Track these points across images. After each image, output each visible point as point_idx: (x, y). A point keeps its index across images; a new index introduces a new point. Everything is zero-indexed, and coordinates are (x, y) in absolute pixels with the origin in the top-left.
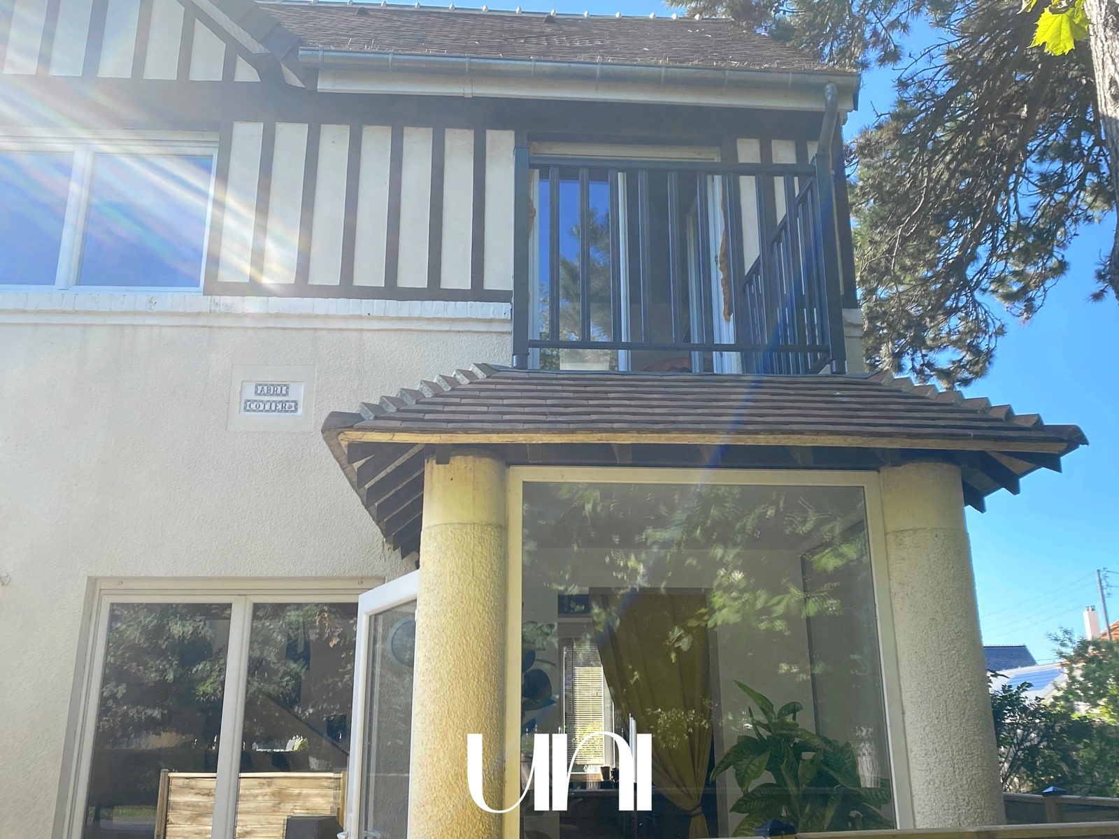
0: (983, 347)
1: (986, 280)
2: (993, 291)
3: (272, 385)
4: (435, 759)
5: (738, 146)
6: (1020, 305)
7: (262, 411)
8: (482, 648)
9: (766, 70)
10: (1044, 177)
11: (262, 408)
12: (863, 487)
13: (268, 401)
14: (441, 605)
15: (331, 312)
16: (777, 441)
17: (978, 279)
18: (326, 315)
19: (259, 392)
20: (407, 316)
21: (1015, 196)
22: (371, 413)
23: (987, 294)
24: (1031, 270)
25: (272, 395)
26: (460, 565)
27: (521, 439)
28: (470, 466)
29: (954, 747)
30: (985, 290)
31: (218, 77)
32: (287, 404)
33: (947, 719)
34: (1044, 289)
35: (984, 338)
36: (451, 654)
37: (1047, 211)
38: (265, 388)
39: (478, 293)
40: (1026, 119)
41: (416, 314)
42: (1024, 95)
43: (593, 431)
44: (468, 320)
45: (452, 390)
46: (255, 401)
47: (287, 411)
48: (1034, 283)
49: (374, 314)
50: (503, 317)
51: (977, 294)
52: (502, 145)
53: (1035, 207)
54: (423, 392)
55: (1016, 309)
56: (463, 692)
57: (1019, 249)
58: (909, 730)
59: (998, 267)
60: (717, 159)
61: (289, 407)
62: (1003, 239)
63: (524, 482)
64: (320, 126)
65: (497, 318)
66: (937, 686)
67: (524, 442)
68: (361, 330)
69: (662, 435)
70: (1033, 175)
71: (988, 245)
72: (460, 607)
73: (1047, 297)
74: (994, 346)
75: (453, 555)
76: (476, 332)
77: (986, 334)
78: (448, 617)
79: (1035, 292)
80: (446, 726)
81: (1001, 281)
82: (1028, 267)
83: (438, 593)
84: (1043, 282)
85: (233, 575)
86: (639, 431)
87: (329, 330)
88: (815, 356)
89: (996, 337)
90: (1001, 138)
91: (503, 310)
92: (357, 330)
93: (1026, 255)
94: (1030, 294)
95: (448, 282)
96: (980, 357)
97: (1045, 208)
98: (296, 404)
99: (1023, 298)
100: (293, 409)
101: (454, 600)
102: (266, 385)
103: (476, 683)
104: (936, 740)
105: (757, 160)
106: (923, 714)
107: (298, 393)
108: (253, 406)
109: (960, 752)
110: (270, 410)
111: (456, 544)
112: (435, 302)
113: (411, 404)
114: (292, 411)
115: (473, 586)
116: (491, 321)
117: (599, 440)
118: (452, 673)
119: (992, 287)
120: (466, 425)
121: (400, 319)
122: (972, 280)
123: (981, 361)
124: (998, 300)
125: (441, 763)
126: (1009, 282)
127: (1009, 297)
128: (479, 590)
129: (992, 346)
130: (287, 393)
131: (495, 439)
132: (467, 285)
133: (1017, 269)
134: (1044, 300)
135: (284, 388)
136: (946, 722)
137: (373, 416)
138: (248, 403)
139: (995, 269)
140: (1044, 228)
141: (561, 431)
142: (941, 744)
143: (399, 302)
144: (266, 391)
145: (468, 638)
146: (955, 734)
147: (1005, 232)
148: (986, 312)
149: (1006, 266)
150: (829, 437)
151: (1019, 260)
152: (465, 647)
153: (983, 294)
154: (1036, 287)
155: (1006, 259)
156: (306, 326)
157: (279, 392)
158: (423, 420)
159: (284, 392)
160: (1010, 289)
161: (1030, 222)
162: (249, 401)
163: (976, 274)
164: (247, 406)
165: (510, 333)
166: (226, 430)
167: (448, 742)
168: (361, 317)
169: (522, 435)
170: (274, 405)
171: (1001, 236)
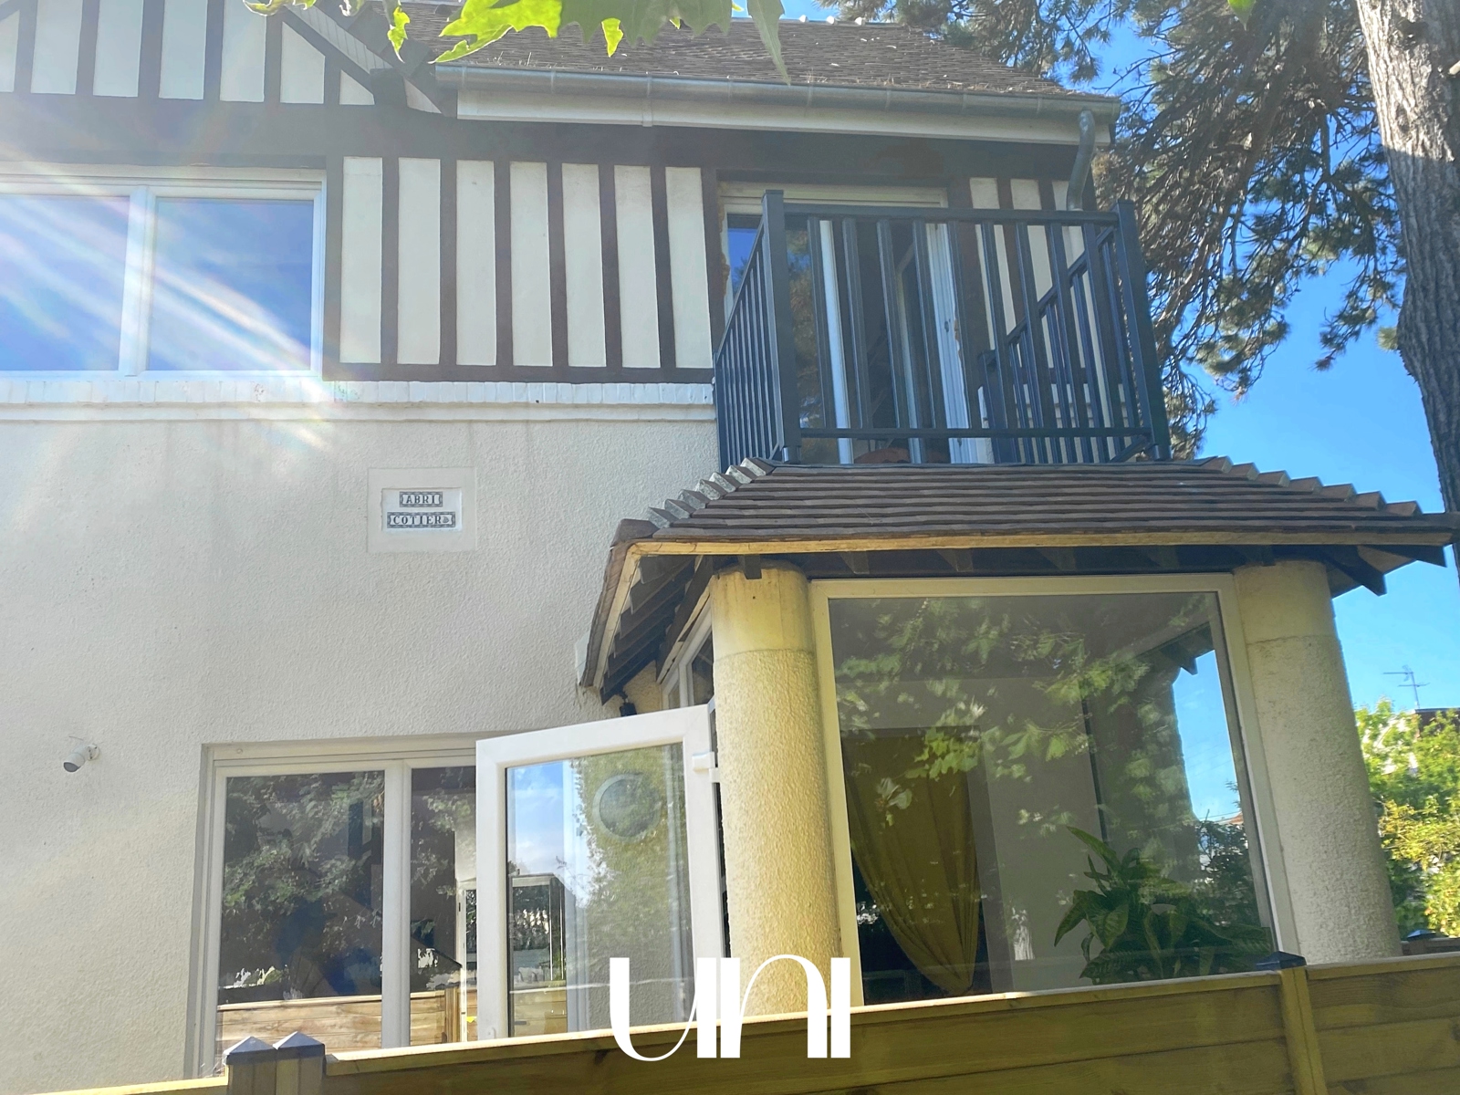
0: (1190, 428)
1: (1193, 348)
2: (1201, 361)
3: (421, 493)
4: (767, 930)
5: (972, 186)
6: (1234, 378)
7: (410, 526)
8: (808, 796)
9: (1011, 95)
10: (1260, 220)
11: (410, 522)
12: (1216, 592)
13: (418, 514)
14: (756, 747)
15: (491, 399)
16: (1136, 541)
17: (1184, 345)
18: (484, 403)
19: (404, 502)
20: (585, 402)
21: (1233, 244)
22: (665, 521)
23: (1194, 363)
24: (1245, 335)
25: (421, 506)
26: (775, 699)
27: (843, 546)
28: (774, 581)
29: (1347, 883)
30: (1191, 359)
31: (319, 99)
32: (442, 516)
33: (1338, 853)
34: (1262, 356)
35: (1191, 417)
36: (775, 804)
37: (1264, 261)
38: (413, 497)
39: (669, 371)
40: (1249, 152)
41: (596, 401)
42: (1247, 120)
43: (929, 534)
44: (661, 406)
45: (737, 490)
46: (401, 514)
47: (442, 526)
48: (1250, 349)
49: (544, 400)
50: (704, 402)
51: (1183, 365)
52: (686, 186)
53: (1251, 257)
54: (705, 493)
55: (1228, 382)
56: (794, 849)
57: (1231, 308)
58: (1290, 868)
59: (1208, 330)
60: (943, 204)
61: (444, 521)
62: (1213, 297)
63: (829, 599)
64: (456, 163)
65: (696, 403)
66: (1323, 816)
67: (846, 550)
68: (527, 422)
69: (1006, 537)
70: (1247, 218)
71: (1197, 303)
72: (780, 748)
73: (1265, 366)
74: (1203, 427)
75: (765, 688)
76: (669, 421)
77: (1193, 413)
78: (767, 762)
79: (1251, 361)
80: (777, 889)
81: (1210, 347)
82: (1241, 332)
83: (751, 732)
84: (1260, 348)
85: (390, 734)
86: (983, 533)
87: (487, 422)
88: (1122, 442)
89: (1206, 416)
90: (1215, 173)
91: (702, 393)
92: (522, 421)
93: (1240, 316)
94: (1247, 363)
95: (632, 359)
96: (1186, 441)
97: (1261, 258)
98: (454, 516)
99: (1237, 368)
100: (450, 523)
101: (772, 740)
102: (413, 493)
103: (806, 838)
104: (1326, 878)
105: (1038, 207)
106: (1308, 848)
107: (454, 502)
108: (399, 520)
109: (1355, 889)
110: (421, 525)
111: (768, 674)
112: (618, 384)
113: (700, 507)
114: (448, 526)
115: (792, 724)
116: (689, 407)
117: (933, 545)
118: (779, 826)
119: (1199, 356)
120: (780, 531)
121: (577, 406)
122: (1176, 347)
123: (1188, 447)
124: (1208, 371)
125: (776, 934)
126: (1219, 350)
127: (1222, 368)
128: (799, 728)
129: (1201, 427)
130: (441, 502)
131: (814, 547)
132: (655, 363)
133: (1230, 333)
134: (1261, 370)
135: (437, 497)
136: (1336, 855)
137: (668, 523)
138: (392, 517)
139: (1203, 333)
140: (1260, 284)
141: (894, 536)
142: (1333, 881)
143: (574, 385)
144: (413, 502)
145: (793, 785)
146: (1348, 869)
147: (1216, 287)
148: (1193, 386)
149: (1216, 329)
150: (1196, 534)
151: (1232, 323)
152: (790, 796)
153: (1190, 364)
154: (1254, 354)
155: (1217, 321)
156: (457, 418)
157: (430, 501)
158: (726, 527)
159: (437, 502)
160: (1220, 358)
161: (1244, 275)
162: (393, 514)
163: (1182, 340)
164: (392, 521)
165: (711, 421)
166: (367, 551)
167: (782, 909)
168: (527, 405)
169: (844, 541)
170: (425, 518)
171: (1210, 293)
